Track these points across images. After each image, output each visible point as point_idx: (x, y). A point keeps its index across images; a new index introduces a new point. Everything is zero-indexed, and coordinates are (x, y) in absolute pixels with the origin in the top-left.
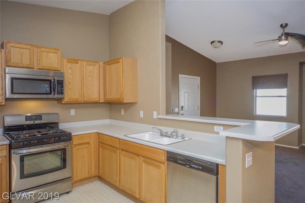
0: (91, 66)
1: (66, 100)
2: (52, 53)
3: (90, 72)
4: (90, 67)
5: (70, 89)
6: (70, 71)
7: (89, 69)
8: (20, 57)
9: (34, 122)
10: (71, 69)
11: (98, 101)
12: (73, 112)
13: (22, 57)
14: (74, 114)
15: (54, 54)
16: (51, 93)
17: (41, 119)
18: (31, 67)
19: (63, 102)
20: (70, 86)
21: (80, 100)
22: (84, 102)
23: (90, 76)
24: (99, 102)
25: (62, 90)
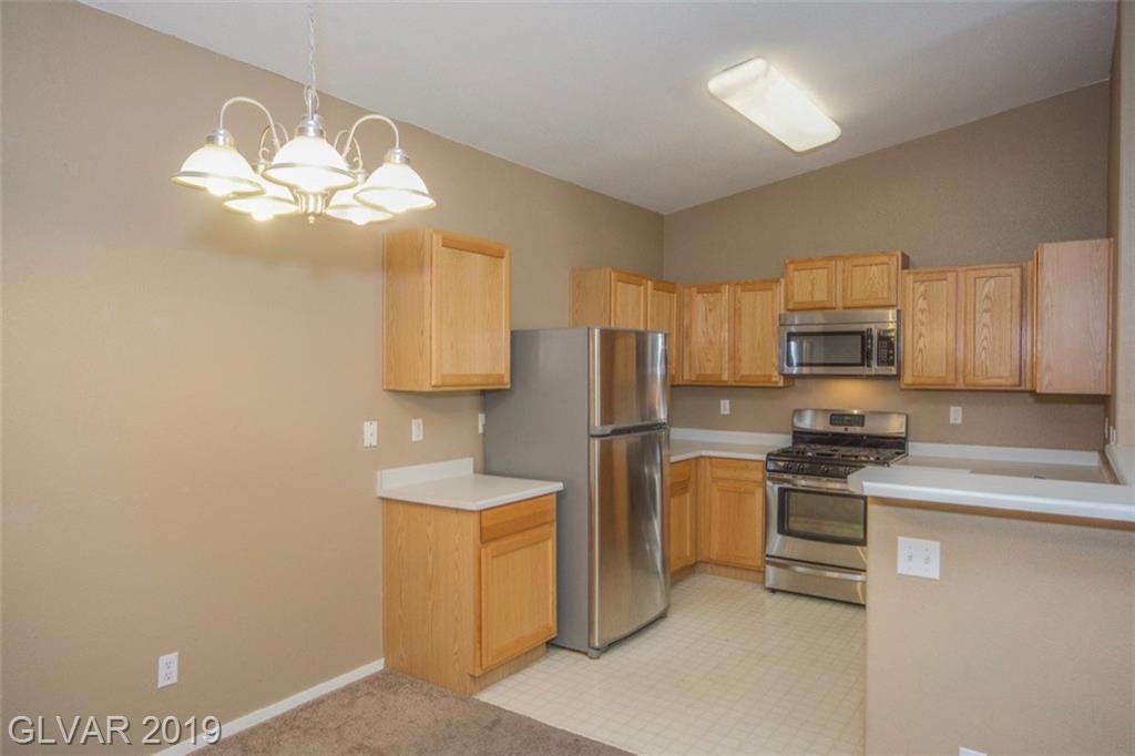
0: (992, 281)
1: (908, 379)
2: (876, 265)
3: (988, 297)
4: (988, 284)
5: (921, 350)
6: (922, 304)
7: (986, 290)
8: (810, 288)
9: (846, 429)
10: (925, 298)
11: (1015, 385)
12: (956, 414)
13: (813, 289)
14: (959, 421)
15: (880, 267)
16: (862, 364)
17: (863, 425)
18: (828, 305)
19: (903, 386)
20: (921, 344)
21: (950, 380)
22: (963, 387)
23: (986, 311)
24: (1019, 388)
25: (889, 355)
